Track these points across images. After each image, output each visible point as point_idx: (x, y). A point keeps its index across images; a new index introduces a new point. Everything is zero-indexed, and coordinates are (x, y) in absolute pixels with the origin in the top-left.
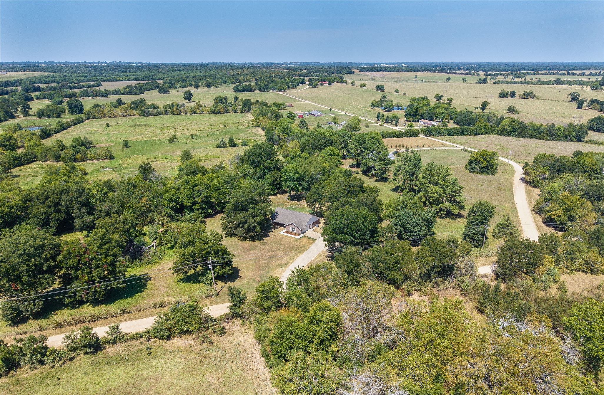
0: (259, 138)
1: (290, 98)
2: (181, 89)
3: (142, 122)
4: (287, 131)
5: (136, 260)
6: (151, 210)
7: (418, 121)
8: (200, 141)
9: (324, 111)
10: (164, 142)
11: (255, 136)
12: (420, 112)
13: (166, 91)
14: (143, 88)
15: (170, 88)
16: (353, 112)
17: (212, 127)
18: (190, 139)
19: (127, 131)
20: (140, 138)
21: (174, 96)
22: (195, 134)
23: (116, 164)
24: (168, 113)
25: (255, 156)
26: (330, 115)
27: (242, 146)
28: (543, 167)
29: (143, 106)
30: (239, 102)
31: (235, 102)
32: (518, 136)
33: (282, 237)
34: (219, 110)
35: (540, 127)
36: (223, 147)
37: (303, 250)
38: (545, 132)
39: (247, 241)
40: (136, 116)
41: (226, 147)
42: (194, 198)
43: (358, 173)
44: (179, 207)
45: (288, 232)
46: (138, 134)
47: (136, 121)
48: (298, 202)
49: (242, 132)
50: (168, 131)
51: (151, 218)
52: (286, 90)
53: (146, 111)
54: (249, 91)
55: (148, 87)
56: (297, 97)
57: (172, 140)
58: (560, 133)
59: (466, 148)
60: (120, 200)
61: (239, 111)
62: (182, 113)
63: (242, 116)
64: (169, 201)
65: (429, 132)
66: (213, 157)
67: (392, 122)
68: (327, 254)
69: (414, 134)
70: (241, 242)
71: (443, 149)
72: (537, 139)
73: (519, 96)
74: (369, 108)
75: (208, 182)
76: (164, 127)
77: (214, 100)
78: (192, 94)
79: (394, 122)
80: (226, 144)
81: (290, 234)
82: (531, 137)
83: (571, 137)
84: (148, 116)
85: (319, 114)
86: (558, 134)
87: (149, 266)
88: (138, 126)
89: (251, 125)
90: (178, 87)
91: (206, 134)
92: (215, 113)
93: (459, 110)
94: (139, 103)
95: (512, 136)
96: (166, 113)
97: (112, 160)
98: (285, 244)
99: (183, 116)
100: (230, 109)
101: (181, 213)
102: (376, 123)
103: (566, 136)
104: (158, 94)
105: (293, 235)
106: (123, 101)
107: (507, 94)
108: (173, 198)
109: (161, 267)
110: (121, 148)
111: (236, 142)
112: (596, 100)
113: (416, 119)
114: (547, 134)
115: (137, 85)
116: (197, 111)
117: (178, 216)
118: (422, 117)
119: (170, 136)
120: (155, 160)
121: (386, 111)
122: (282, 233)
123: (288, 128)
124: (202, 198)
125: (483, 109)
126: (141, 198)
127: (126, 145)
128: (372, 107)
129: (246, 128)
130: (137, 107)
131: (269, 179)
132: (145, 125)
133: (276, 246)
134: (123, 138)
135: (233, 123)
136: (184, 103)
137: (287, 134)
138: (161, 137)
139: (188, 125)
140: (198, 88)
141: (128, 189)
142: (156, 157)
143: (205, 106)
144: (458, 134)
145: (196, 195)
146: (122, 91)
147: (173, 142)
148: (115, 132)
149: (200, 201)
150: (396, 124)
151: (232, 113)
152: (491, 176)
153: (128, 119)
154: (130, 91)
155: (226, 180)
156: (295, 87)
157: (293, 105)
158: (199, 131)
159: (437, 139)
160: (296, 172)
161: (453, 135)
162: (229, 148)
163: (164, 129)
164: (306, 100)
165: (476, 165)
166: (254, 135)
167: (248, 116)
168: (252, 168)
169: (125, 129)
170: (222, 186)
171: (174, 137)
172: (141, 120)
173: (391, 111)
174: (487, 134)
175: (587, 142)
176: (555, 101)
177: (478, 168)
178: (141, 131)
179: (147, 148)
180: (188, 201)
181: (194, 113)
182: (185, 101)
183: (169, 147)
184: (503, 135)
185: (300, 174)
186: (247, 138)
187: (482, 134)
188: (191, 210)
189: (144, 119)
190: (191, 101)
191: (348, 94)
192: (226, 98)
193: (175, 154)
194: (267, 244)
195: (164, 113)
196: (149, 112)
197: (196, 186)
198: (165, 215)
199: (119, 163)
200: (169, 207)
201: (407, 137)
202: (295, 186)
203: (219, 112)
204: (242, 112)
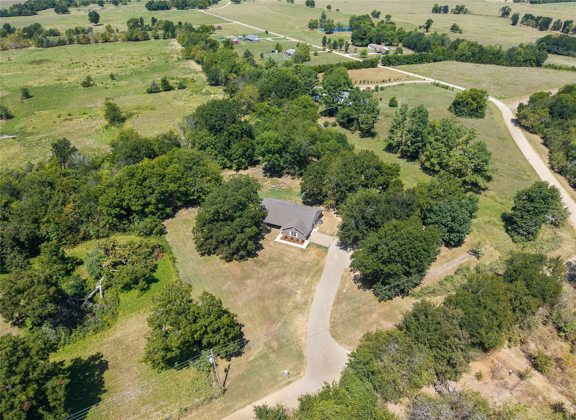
0: (197, 75)
1: (215, 18)
2: (83, 7)
3: (42, 56)
4: (235, 69)
5: (76, 328)
6: (82, 221)
7: (367, 45)
8: (123, 83)
9: (260, 35)
10: (77, 87)
11: (190, 73)
12: (369, 35)
13: (65, 11)
14: (35, 7)
15: (69, 6)
16: (291, 35)
17: (134, 61)
18: (109, 81)
19: (24, 70)
20: (43, 81)
21: (76, 17)
22: (114, 72)
23: (17, 127)
24: (74, 41)
25: (215, 119)
26: (268, 39)
27: (179, 89)
28: (543, 108)
29: (40, 34)
30: (158, 25)
31: (153, 24)
32: (477, 62)
33: (281, 247)
34: (137, 36)
35: (499, 51)
36: (155, 92)
37: (318, 270)
38: (505, 57)
39: (234, 261)
40: (33, 48)
41: (159, 92)
42: (145, 198)
43: (336, 125)
44: (125, 213)
45: (286, 237)
46: (40, 75)
47: (34, 54)
48: (279, 180)
49: (174, 68)
50: (78, 69)
51: (85, 233)
52: (208, 7)
53: (45, 40)
54: (164, 9)
55: (41, 5)
56: (223, 16)
57: (87, 84)
58: (520, 57)
59: (437, 82)
60: (32, 213)
61: (161, 36)
62: (92, 42)
63: (167, 45)
64: (109, 206)
65: (388, 62)
66: (146, 108)
67: (341, 48)
68: (352, 275)
69: (372, 64)
70: (227, 265)
71: (411, 84)
72: (496, 64)
73: (452, 12)
74: (308, 30)
75: (160, 171)
76: (72, 64)
77: (128, 22)
78: (98, 15)
79: (344, 48)
80: (159, 88)
81: (289, 241)
82: (490, 62)
83: (531, 61)
84: (48, 47)
85: (256, 39)
86: (519, 59)
87: (99, 335)
88: (39, 62)
89: (181, 57)
90: (78, 4)
91: (128, 73)
92: (133, 41)
93: (407, 31)
94: (33, 30)
95: (471, 62)
96: (71, 42)
97: (10, 121)
98: (289, 261)
99: (93, 47)
100: (150, 33)
101: (128, 220)
102: (324, 50)
103: (526, 61)
104: (56, 14)
105: (294, 242)
106: (12, 27)
107: (440, 9)
108: (115, 202)
109: (118, 334)
110: (19, 100)
111: (171, 83)
112: (530, 15)
113: (365, 42)
114: (507, 60)
115: (27, 4)
116: (109, 39)
117: (124, 224)
118: (371, 41)
119: (83, 79)
120: (70, 117)
121: (326, 33)
122: (278, 239)
123: (235, 65)
124: (156, 197)
125: (427, 27)
126: (64, 204)
127: (26, 94)
128: (310, 27)
129: (176, 61)
130: (32, 35)
131: (237, 149)
132: (47, 61)
133: (278, 267)
134: (21, 83)
135: (159, 55)
136: (90, 28)
137: (236, 72)
138: (72, 79)
139: (103, 59)
140: (103, 6)
141: (42, 192)
142: (71, 112)
143: (117, 30)
144: (417, 61)
145: (147, 192)
146: (9, 11)
147: (88, 86)
148: (9, 74)
149: (153, 201)
150: (346, 50)
151: (153, 40)
152: (481, 119)
153: (22, 52)
154: (20, 12)
155: (187, 165)
156: (217, 3)
157: (222, 27)
158: (119, 69)
159: (397, 69)
160: (277, 142)
161: (412, 64)
162: (163, 94)
163: (74, 65)
164: (234, 20)
165: (464, 107)
166: (188, 71)
167: (174, 43)
168: (212, 134)
169: (21, 68)
170: (183, 174)
171: (89, 78)
172: (40, 53)
173: (332, 33)
174: (445, 60)
175: (546, 67)
176: (487, 16)
177: (466, 111)
178: (43, 70)
179: (56, 98)
180: (137, 203)
181: (106, 41)
182: (91, 25)
183: (84, 94)
184: (462, 61)
185: (281, 143)
186: (183, 77)
187: (440, 61)
188: (143, 214)
189: (44, 52)
190: (99, 24)
191: (278, 11)
192: (142, 20)
193: (96, 107)
194: (264, 264)
195: (68, 43)
196: (48, 41)
197: (145, 179)
198: (106, 225)
199: (20, 125)
200: (110, 215)
201: (366, 68)
202: (277, 160)
203: (137, 40)
204: (165, 38)
